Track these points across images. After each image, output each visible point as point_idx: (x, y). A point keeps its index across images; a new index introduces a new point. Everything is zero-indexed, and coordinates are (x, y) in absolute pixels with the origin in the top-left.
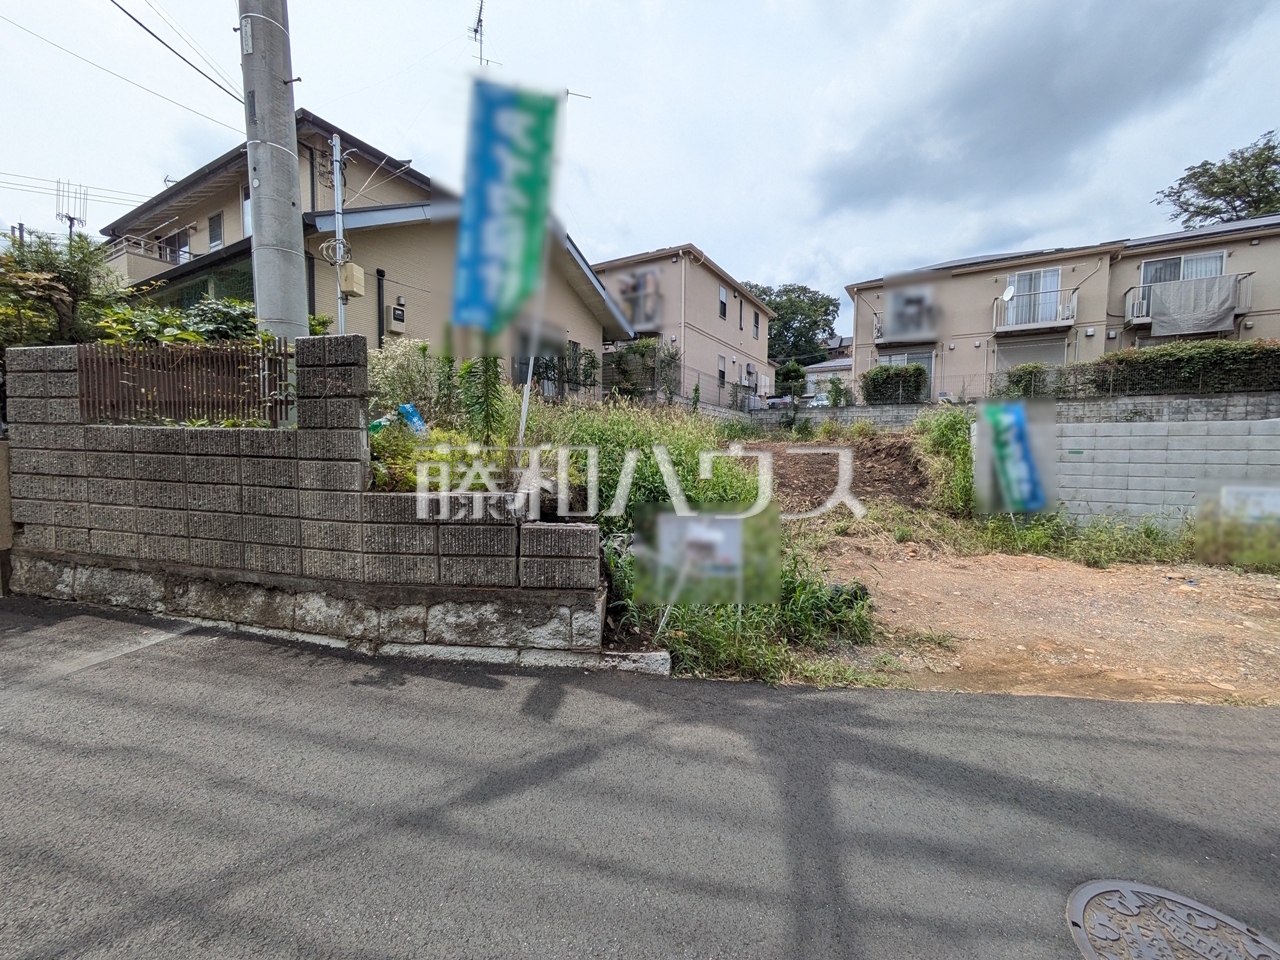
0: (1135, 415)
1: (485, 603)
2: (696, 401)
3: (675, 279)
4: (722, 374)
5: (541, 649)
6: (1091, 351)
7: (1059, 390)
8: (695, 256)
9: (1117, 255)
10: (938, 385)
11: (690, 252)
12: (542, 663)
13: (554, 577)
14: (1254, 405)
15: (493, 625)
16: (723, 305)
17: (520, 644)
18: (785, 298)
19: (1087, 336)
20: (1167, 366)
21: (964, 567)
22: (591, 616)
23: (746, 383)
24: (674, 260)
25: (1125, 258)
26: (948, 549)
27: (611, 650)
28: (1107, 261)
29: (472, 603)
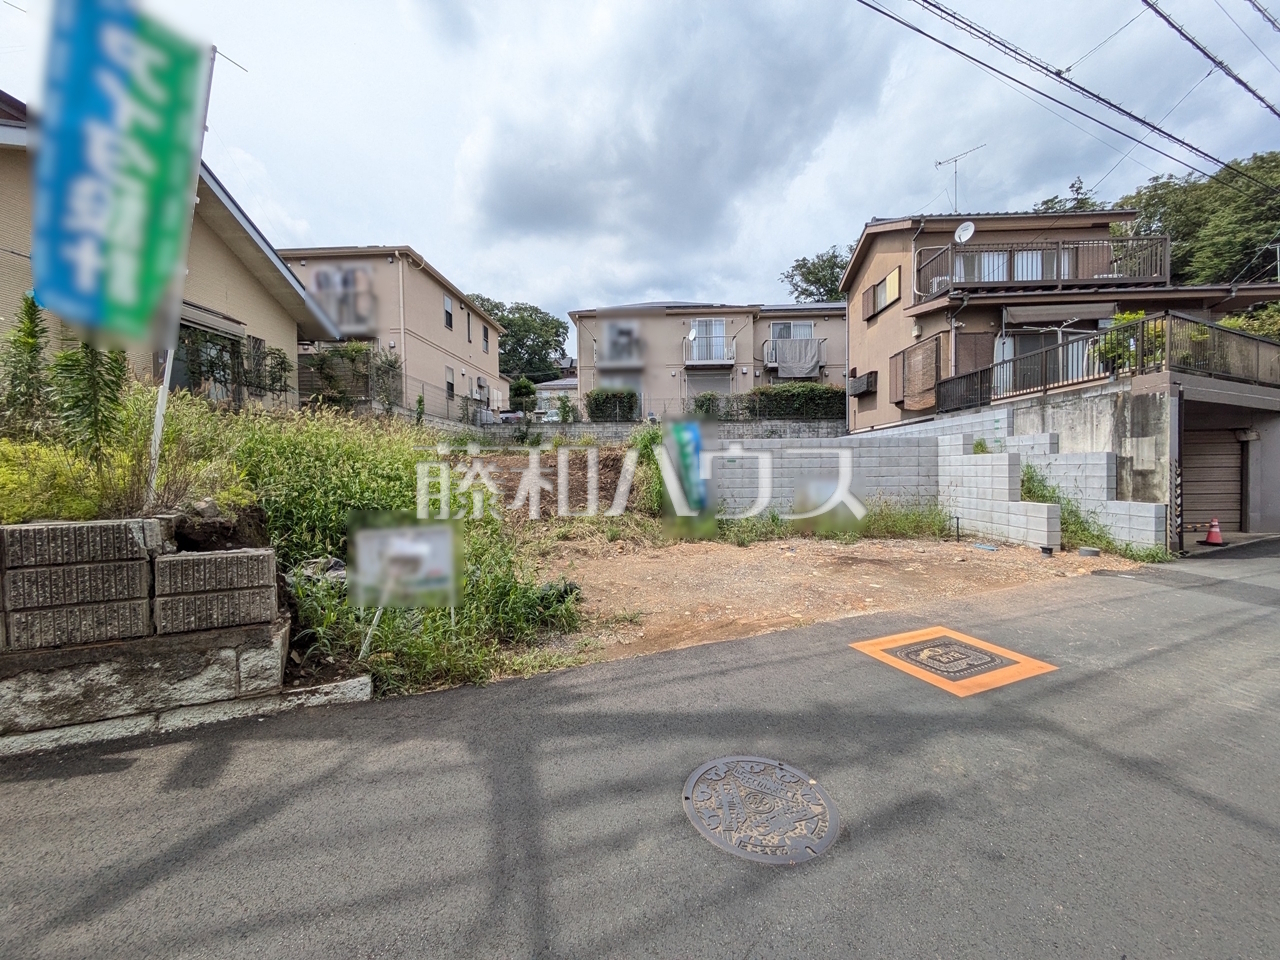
0: (772, 433)
1: (96, 664)
2: (420, 414)
3: (392, 279)
4: (451, 386)
5: (192, 705)
6: (745, 384)
7: (728, 413)
8: (413, 260)
9: (757, 315)
10: (647, 406)
11: (407, 256)
12: (196, 722)
13: (211, 615)
14: (831, 428)
15: (110, 691)
16: (449, 316)
17: (158, 706)
18: (517, 315)
19: (743, 373)
20: (788, 398)
21: (657, 557)
22: (267, 653)
23: (477, 397)
24: (390, 259)
25: (762, 318)
26: (647, 543)
27: (295, 687)
28: (751, 318)
29: (71, 667)
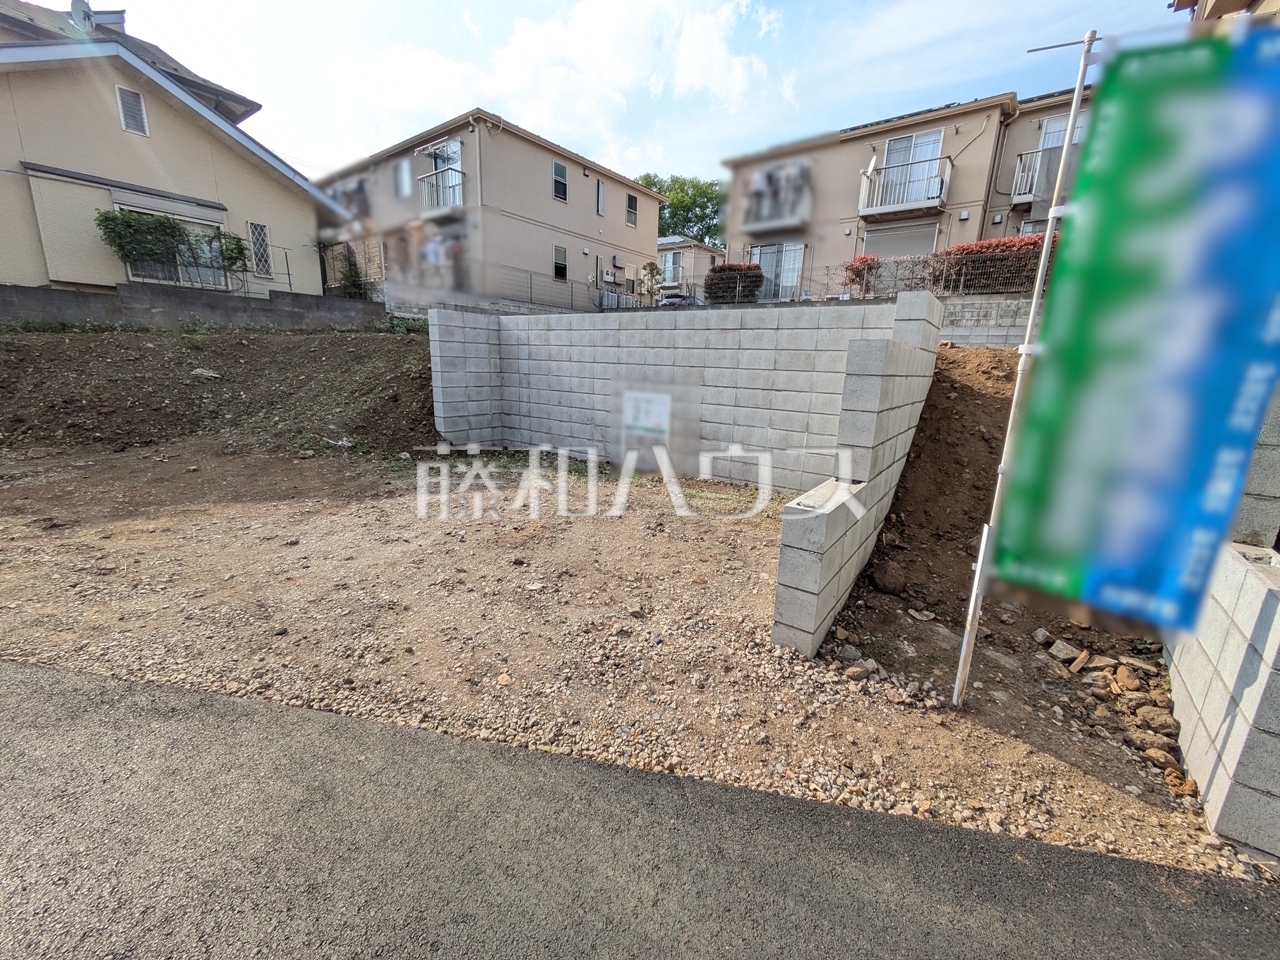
4: (562, 268)
8: (493, 124)
11: (482, 119)
16: (560, 185)
19: (961, 220)
23: (610, 279)
24: (471, 129)
25: (1022, 114)
28: (996, 116)
